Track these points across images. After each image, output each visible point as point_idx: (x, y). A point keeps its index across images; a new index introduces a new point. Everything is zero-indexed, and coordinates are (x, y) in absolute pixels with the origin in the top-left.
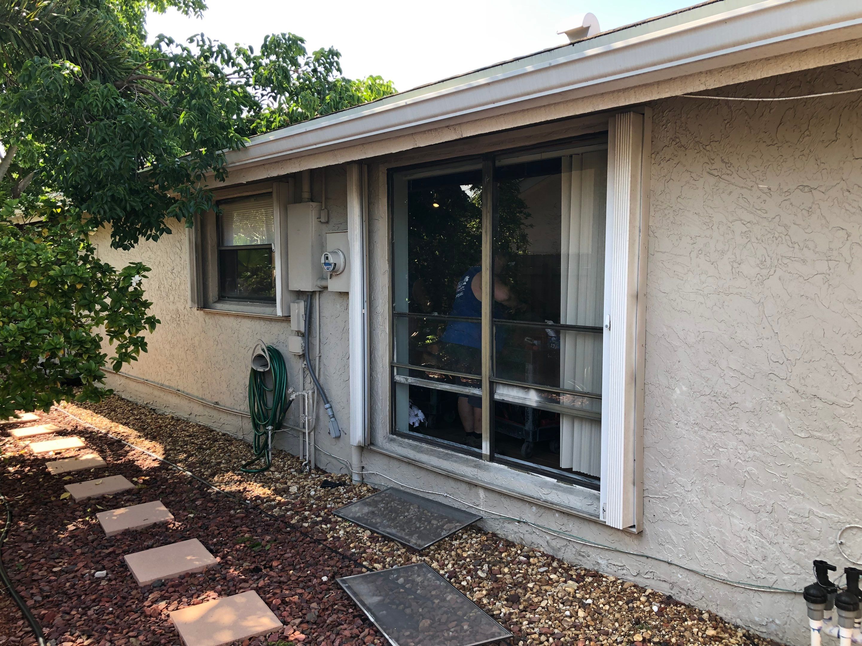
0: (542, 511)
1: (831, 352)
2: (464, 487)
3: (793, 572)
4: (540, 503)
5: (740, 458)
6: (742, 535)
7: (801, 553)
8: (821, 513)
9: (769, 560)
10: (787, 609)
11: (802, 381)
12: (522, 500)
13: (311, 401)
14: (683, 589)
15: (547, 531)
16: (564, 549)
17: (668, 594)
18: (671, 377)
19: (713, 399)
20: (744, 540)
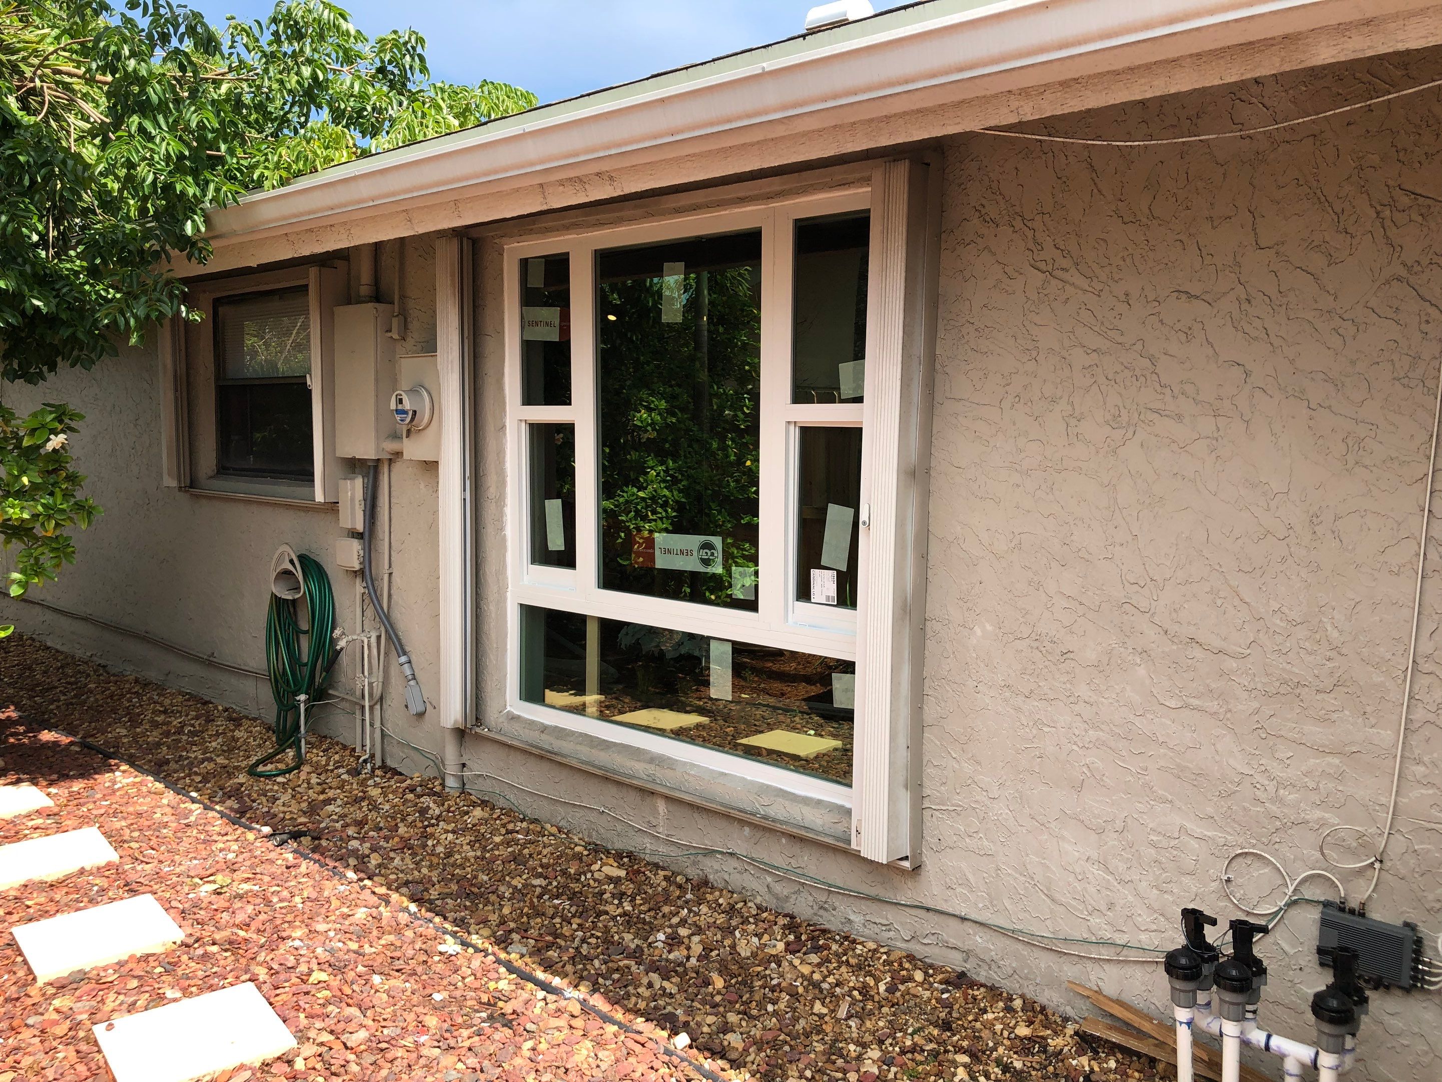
0: (759, 834)
1: (1217, 567)
2: (632, 796)
3: (1154, 927)
4: (756, 820)
5: (1075, 743)
6: (1078, 870)
7: (1166, 896)
8: (1198, 831)
9: (1118, 908)
10: (1144, 988)
11: (1174, 615)
12: (727, 817)
13: (375, 651)
14: (983, 960)
15: (767, 868)
16: (794, 897)
17: (959, 969)
18: (969, 609)
19: (1035, 644)
20: (1080, 877)
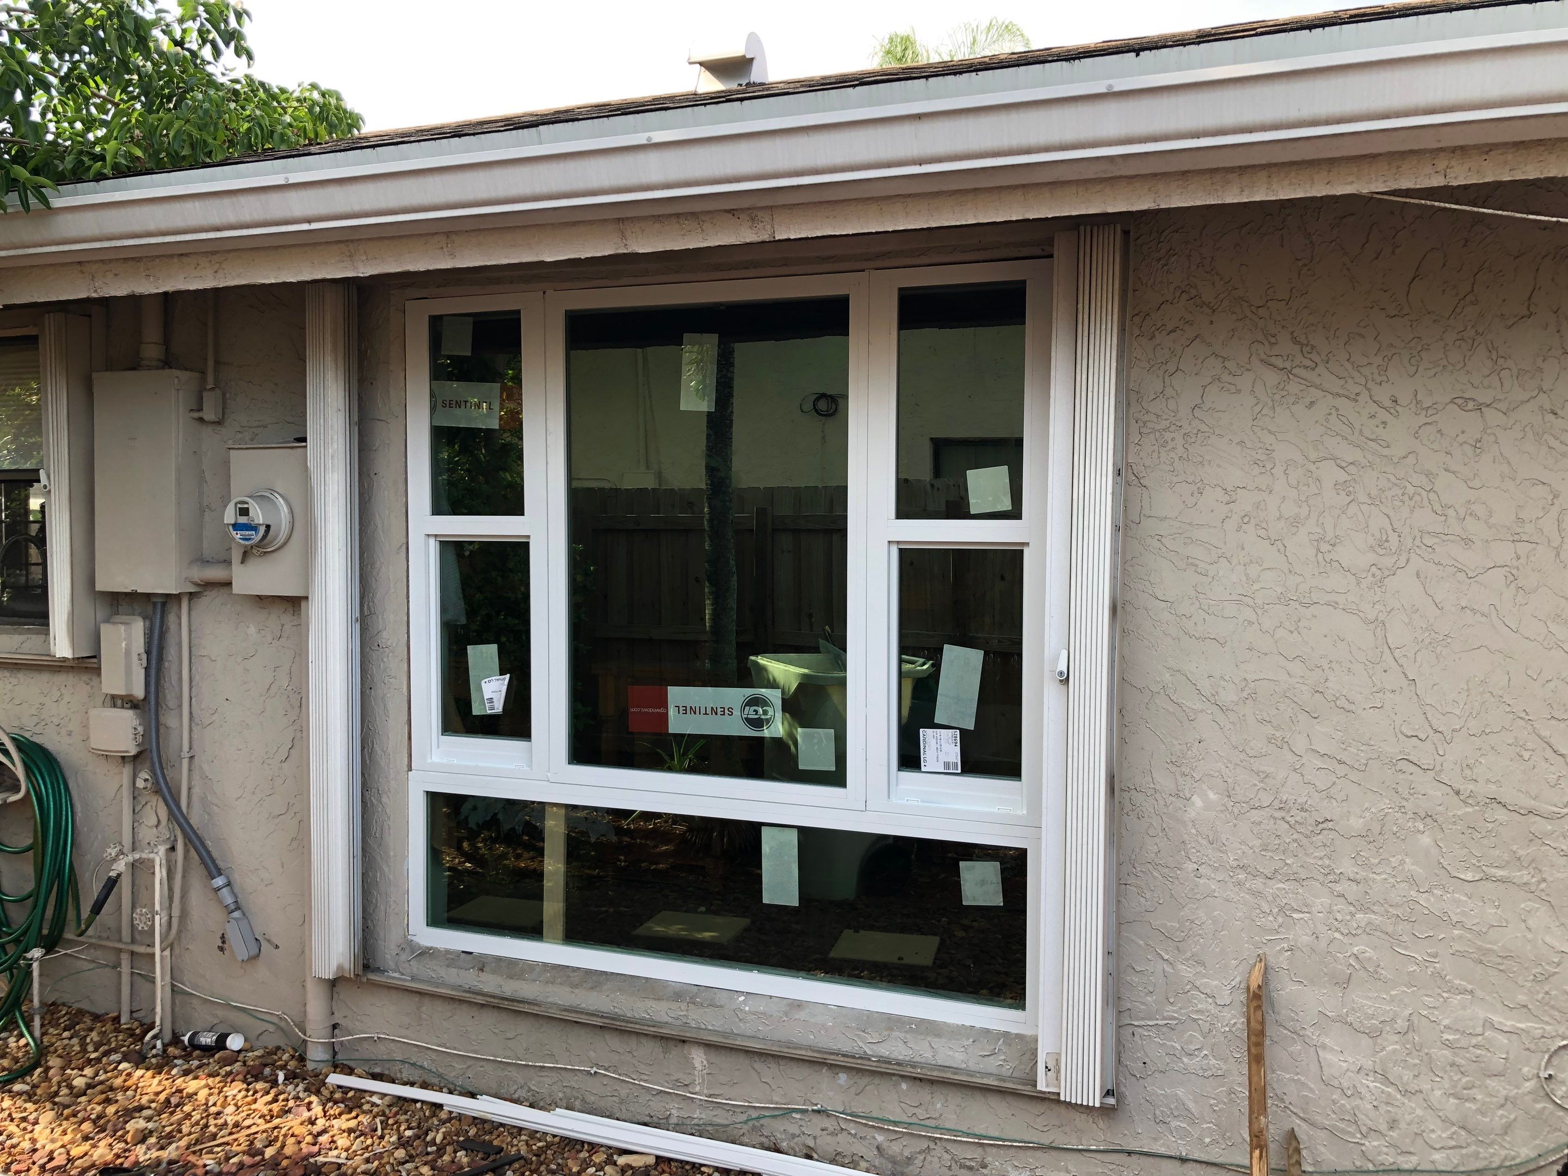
0: (864, 1081)
1: (1523, 715)
2: (648, 1049)
3: (1454, 1143)
5: (1337, 930)
6: (1345, 1085)
7: (1468, 1105)
8: (1509, 1024)
9: (1403, 1125)
11: (1468, 772)
12: (812, 1063)
15: (877, 1124)
16: (921, 1157)
18: (1183, 775)
19: (1279, 814)
20: (1349, 1093)
